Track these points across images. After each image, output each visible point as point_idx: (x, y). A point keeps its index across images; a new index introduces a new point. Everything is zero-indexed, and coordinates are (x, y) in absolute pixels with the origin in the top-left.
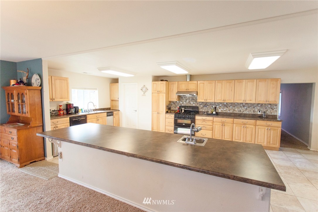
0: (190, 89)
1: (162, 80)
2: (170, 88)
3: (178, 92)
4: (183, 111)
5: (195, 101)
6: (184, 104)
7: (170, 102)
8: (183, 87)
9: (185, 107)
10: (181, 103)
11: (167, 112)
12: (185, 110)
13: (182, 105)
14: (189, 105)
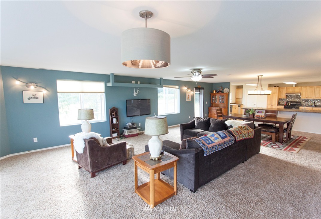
0: (296, 91)
1: (275, 87)
2: (280, 91)
3: (286, 93)
4: (289, 104)
5: (299, 98)
6: (291, 100)
7: (279, 99)
8: (290, 90)
9: (291, 102)
10: (288, 99)
11: (278, 105)
12: (291, 104)
13: (289, 101)
14: (294, 101)
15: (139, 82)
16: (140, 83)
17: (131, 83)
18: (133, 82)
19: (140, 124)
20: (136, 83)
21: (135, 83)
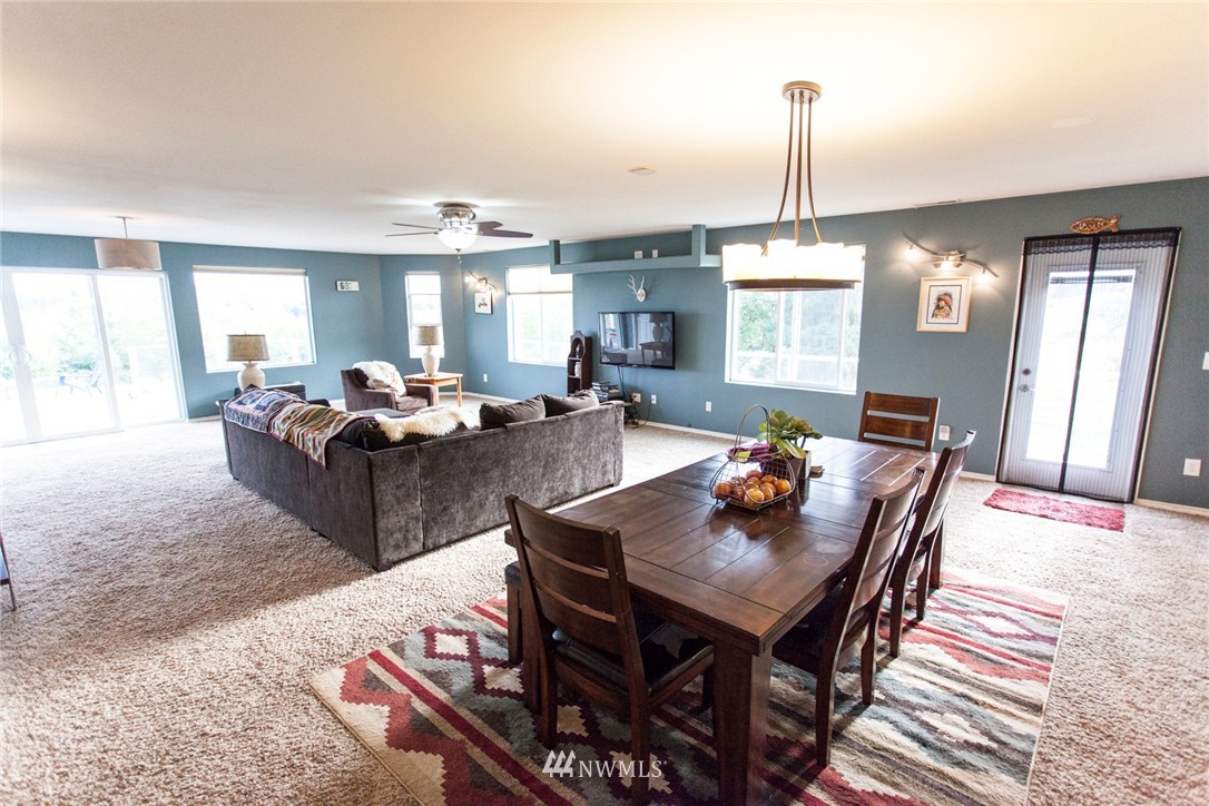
15: (655, 253)
16: (659, 256)
17: (632, 257)
18: (638, 254)
19: (654, 397)
20: (647, 255)
21: (644, 257)
